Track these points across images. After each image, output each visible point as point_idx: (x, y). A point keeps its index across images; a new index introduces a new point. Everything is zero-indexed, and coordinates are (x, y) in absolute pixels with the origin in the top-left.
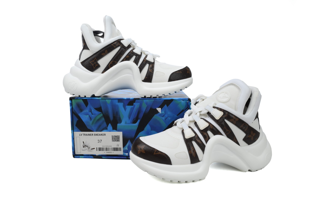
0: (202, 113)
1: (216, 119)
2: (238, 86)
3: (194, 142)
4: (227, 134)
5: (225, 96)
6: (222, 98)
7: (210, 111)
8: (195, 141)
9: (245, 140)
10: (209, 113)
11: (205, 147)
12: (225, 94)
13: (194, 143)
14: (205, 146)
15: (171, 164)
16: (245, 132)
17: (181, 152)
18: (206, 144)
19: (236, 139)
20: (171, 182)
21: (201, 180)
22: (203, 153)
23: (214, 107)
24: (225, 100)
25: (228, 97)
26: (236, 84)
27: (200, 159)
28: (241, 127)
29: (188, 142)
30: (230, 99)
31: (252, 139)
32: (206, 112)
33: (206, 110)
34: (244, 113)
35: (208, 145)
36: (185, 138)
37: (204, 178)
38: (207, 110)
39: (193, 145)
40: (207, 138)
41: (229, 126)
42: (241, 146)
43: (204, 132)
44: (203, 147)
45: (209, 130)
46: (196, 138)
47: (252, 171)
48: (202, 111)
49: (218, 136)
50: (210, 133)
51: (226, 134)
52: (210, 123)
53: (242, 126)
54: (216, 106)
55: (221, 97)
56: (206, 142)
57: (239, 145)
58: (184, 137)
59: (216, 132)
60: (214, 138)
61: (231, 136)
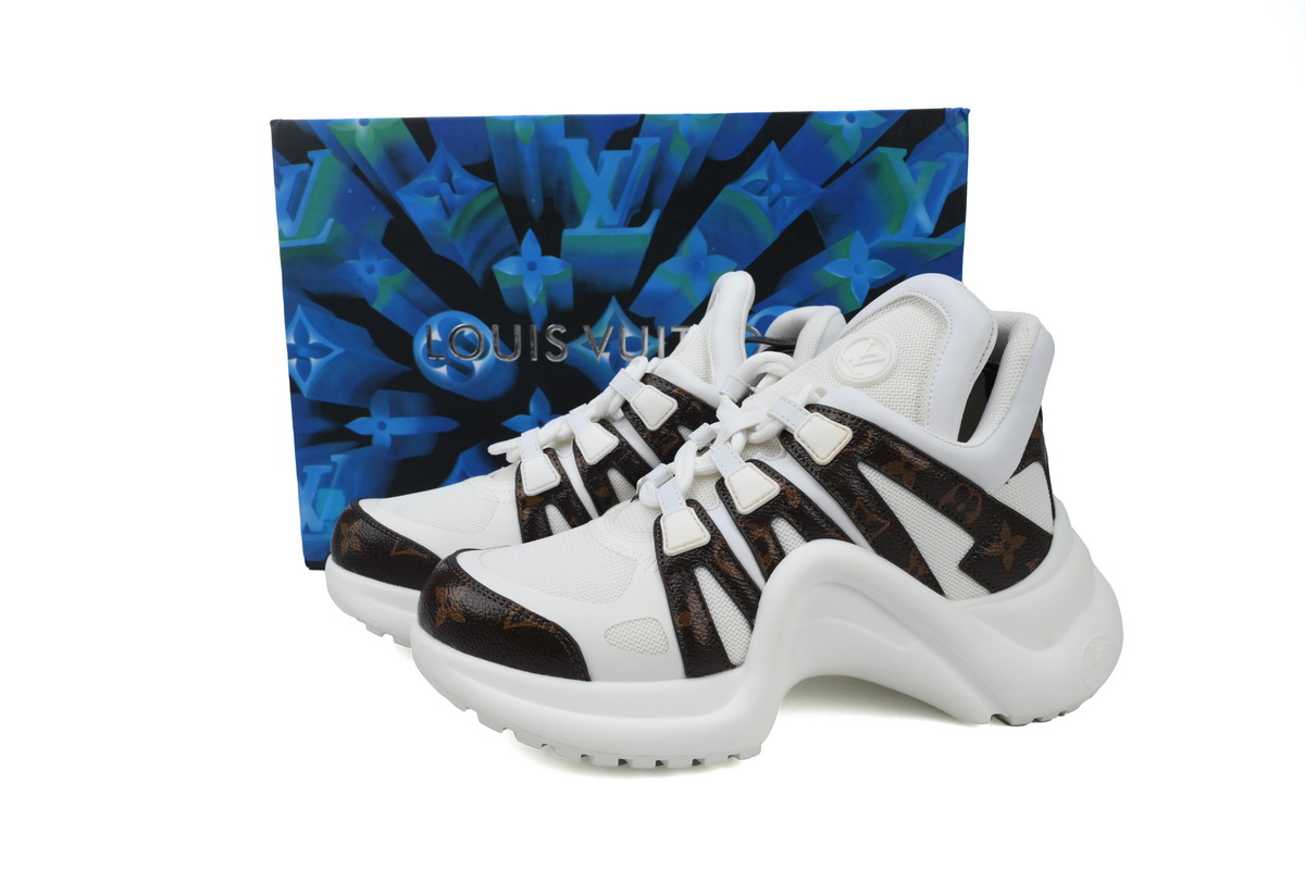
0: (754, 437)
1: (815, 464)
2: (938, 305)
3: (706, 571)
4: (875, 535)
5: (874, 355)
6: (857, 365)
7: (788, 424)
8: (709, 570)
9: (972, 566)
10: (786, 437)
11: (759, 597)
12: (873, 345)
13: (704, 577)
14: (758, 593)
15: (587, 678)
16: (969, 529)
17: (638, 621)
18: (766, 581)
19: (921, 560)
20: (586, 761)
21: (737, 757)
22: (752, 627)
23: (810, 407)
24: (870, 372)
25: (883, 360)
26: (927, 298)
27: (733, 656)
28: (943, 501)
29: (677, 572)
30: (894, 368)
31: (1008, 561)
32: (774, 428)
33: (774, 419)
34: (966, 433)
35: (775, 590)
36: (662, 552)
37: (755, 751)
38: (778, 420)
39: (698, 588)
40: (770, 555)
41: (882, 495)
42: (952, 599)
43: (755, 525)
44: (747, 600)
45: (782, 516)
46: (714, 554)
47: (1013, 721)
48: (757, 428)
49: (825, 547)
50: (783, 530)
51: (865, 534)
52: (789, 483)
53: (949, 498)
54: (823, 402)
55: (850, 361)
56: (767, 575)
57: (940, 591)
58: (661, 547)
59: (814, 526)
60: (802, 555)
61: (895, 545)
